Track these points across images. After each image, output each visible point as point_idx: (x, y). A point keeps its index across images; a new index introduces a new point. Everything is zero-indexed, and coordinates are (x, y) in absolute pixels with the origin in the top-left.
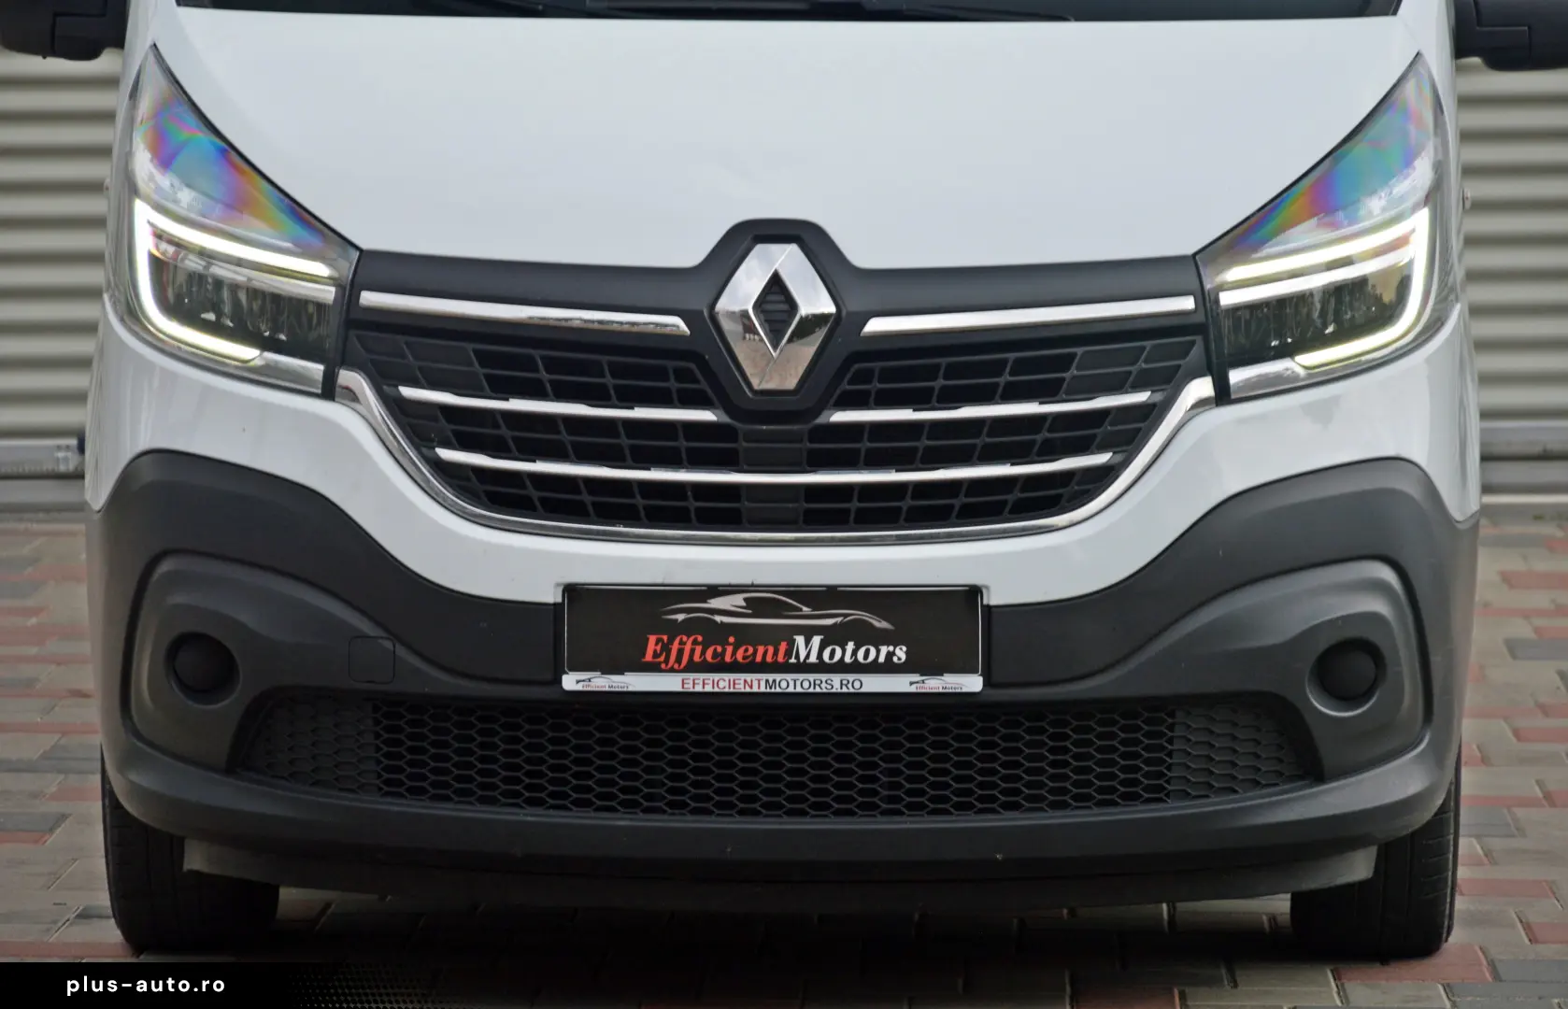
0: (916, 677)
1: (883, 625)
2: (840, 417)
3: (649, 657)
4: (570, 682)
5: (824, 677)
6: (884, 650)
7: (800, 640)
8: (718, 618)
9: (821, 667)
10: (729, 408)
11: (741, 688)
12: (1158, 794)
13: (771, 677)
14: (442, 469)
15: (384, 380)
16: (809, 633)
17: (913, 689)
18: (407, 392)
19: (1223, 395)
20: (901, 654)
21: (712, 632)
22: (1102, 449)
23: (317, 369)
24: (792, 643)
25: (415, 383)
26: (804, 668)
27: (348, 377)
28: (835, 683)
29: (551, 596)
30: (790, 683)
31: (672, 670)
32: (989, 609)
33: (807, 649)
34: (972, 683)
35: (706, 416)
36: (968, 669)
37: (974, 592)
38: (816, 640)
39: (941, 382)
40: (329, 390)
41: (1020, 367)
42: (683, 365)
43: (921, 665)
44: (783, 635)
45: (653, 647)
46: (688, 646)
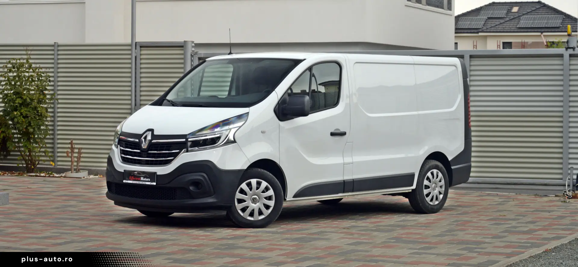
0: (150, 183)
1: (148, 176)
2: (149, 152)
4: (124, 181)
5: (143, 182)
6: (148, 179)
7: (141, 177)
8: (135, 175)
9: (143, 181)
10: (141, 150)
11: (137, 183)
12: (175, 199)
13: (139, 182)
14: (121, 157)
16: (142, 177)
17: (150, 184)
19: (187, 151)
22: (173, 157)
23: (117, 145)
24: (141, 178)
26: (142, 181)
27: (119, 146)
28: (144, 183)
29: (123, 171)
30: (141, 183)
31: (131, 180)
32: (157, 175)
33: (142, 179)
34: (155, 184)
35: (139, 151)
36: (155, 182)
37: (155, 173)
39: (159, 148)
41: (167, 147)
42: (137, 145)
43: (151, 181)
44: (140, 177)
45: (130, 178)
46: (133, 177)
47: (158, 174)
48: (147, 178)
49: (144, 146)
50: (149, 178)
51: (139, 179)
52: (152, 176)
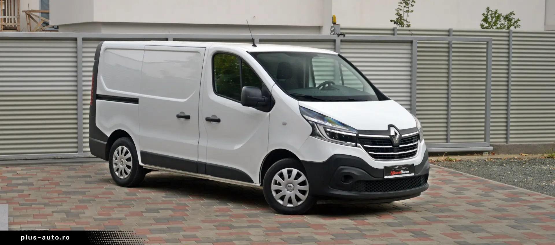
0: (409, 174)
1: (407, 169)
2: (401, 146)
3: (391, 174)
4: (386, 177)
5: (403, 175)
8: (396, 169)
10: (393, 146)
11: (398, 177)
13: (400, 175)
14: (370, 154)
15: (362, 144)
16: (402, 170)
17: (409, 175)
18: (365, 146)
20: (409, 172)
21: (395, 171)
23: (355, 144)
25: (365, 145)
26: (402, 174)
27: (359, 145)
29: (383, 168)
31: (393, 175)
33: (402, 172)
34: (413, 174)
35: (391, 147)
38: (403, 171)
40: (356, 146)
42: (389, 141)
43: (410, 173)
44: (400, 171)
45: (391, 173)
46: (394, 172)
47: (414, 165)
48: (406, 170)
49: (396, 140)
50: (408, 170)
51: (399, 173)
52: (410, 168)
